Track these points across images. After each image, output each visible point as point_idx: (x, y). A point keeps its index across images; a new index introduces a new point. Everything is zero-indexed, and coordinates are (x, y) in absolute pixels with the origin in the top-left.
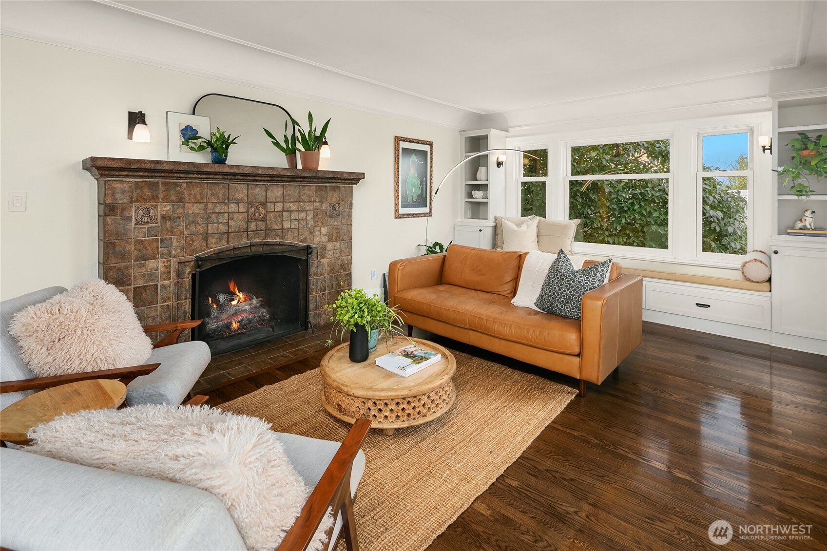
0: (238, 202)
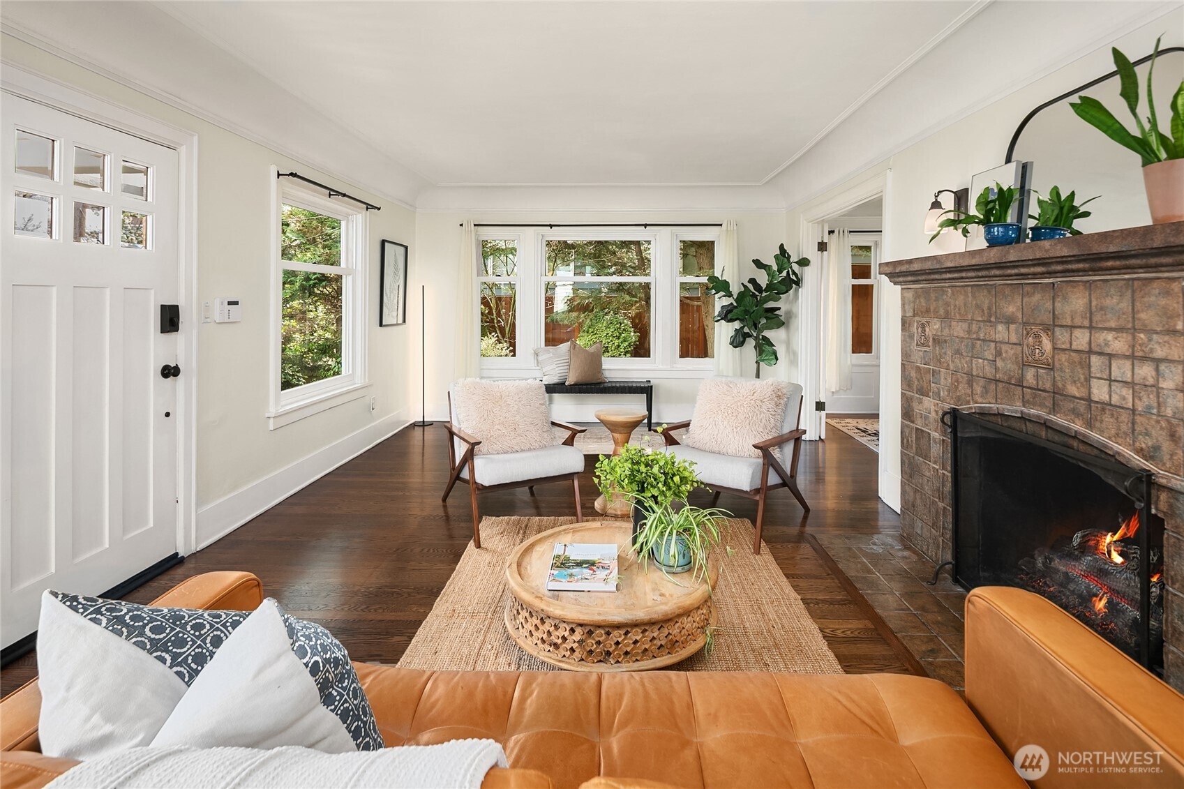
0: (1009, 321)
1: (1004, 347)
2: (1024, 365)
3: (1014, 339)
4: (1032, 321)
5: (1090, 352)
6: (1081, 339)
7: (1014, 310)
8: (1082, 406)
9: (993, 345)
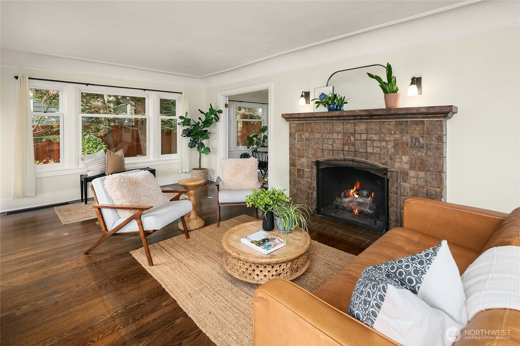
0: (338, 133)
1: (336, 140)
2: (344, 145)
3: (340, 137)
4: (347, 132)
5: (367, 140)
6: (364, 137)
7: (340, 129)
8: (364, 154)
9: (332, 140)
